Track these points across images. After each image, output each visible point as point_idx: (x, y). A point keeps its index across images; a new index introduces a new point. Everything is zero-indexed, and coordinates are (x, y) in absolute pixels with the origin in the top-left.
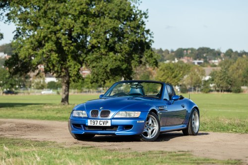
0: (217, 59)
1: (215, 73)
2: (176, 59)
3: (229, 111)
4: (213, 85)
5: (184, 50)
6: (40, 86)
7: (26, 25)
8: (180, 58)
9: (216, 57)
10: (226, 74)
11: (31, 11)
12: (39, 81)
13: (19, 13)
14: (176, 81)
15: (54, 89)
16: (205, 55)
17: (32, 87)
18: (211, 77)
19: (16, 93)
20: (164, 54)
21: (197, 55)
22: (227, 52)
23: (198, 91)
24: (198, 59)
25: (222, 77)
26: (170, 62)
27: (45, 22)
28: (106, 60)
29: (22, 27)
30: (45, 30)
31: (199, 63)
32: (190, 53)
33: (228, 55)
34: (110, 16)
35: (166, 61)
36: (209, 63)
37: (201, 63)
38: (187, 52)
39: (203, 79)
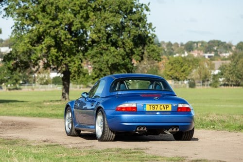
0: (229, 52)
1: (224, 67)
2: (186, 53)
3: (232, 106)
4: (223, 79)
5: (194, 43)
6: (45, 81)
7: (25, 20)
8: (190, 51)
9: (227, 50)
10: (236, 68)
11: (29, 5)
12: (43, 76)
13: (17, 7)
14: (184, 75)
15: (59, 84)
16: (215, 48)
17: (37, 83)
18: (220, 71)
19: (20, 89)
20: (173, 47)
21: (208, 48)
22: (238, 45)
23: (207, 85)
24: (208, 53)
25: (232, 71)
26: (179, 56)
27: (44, 16)
28: (107, 55)
29: (20, 22)
30: (44, 25)
31: (209, 57)
32: (200, 46)
33: (240, 48)
34: (111, 9)
35: (175, 54)
36: (219, 56)
37: (212, 56)
38: (197, 45)
39: (212, 73)
